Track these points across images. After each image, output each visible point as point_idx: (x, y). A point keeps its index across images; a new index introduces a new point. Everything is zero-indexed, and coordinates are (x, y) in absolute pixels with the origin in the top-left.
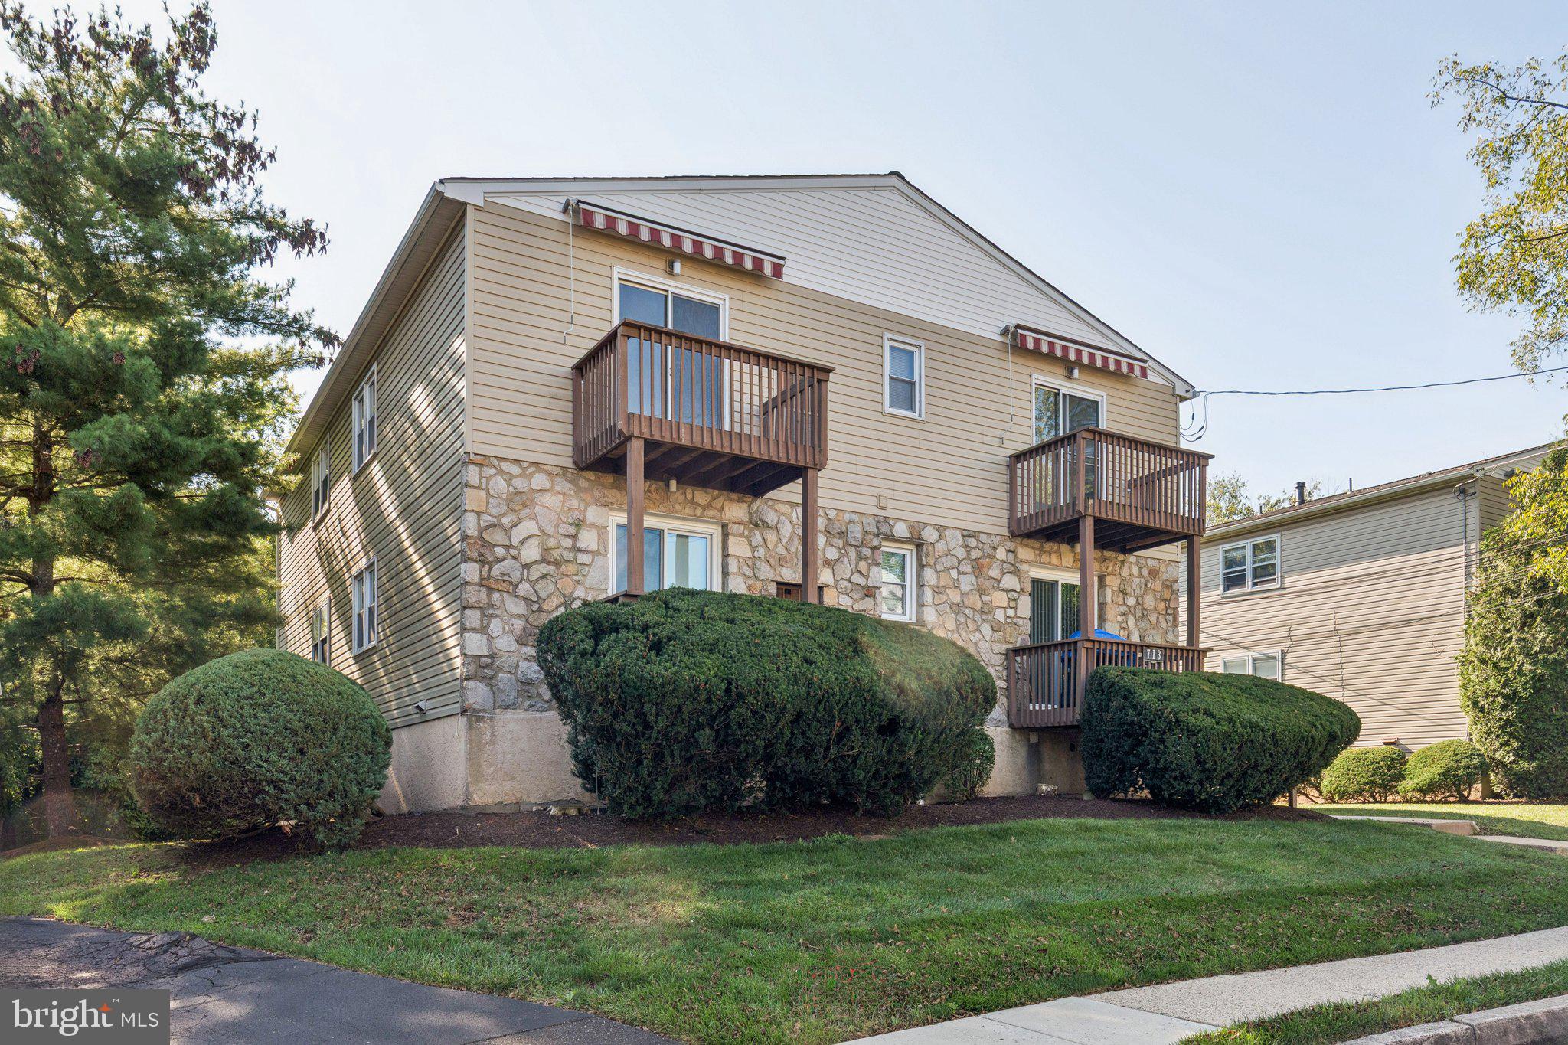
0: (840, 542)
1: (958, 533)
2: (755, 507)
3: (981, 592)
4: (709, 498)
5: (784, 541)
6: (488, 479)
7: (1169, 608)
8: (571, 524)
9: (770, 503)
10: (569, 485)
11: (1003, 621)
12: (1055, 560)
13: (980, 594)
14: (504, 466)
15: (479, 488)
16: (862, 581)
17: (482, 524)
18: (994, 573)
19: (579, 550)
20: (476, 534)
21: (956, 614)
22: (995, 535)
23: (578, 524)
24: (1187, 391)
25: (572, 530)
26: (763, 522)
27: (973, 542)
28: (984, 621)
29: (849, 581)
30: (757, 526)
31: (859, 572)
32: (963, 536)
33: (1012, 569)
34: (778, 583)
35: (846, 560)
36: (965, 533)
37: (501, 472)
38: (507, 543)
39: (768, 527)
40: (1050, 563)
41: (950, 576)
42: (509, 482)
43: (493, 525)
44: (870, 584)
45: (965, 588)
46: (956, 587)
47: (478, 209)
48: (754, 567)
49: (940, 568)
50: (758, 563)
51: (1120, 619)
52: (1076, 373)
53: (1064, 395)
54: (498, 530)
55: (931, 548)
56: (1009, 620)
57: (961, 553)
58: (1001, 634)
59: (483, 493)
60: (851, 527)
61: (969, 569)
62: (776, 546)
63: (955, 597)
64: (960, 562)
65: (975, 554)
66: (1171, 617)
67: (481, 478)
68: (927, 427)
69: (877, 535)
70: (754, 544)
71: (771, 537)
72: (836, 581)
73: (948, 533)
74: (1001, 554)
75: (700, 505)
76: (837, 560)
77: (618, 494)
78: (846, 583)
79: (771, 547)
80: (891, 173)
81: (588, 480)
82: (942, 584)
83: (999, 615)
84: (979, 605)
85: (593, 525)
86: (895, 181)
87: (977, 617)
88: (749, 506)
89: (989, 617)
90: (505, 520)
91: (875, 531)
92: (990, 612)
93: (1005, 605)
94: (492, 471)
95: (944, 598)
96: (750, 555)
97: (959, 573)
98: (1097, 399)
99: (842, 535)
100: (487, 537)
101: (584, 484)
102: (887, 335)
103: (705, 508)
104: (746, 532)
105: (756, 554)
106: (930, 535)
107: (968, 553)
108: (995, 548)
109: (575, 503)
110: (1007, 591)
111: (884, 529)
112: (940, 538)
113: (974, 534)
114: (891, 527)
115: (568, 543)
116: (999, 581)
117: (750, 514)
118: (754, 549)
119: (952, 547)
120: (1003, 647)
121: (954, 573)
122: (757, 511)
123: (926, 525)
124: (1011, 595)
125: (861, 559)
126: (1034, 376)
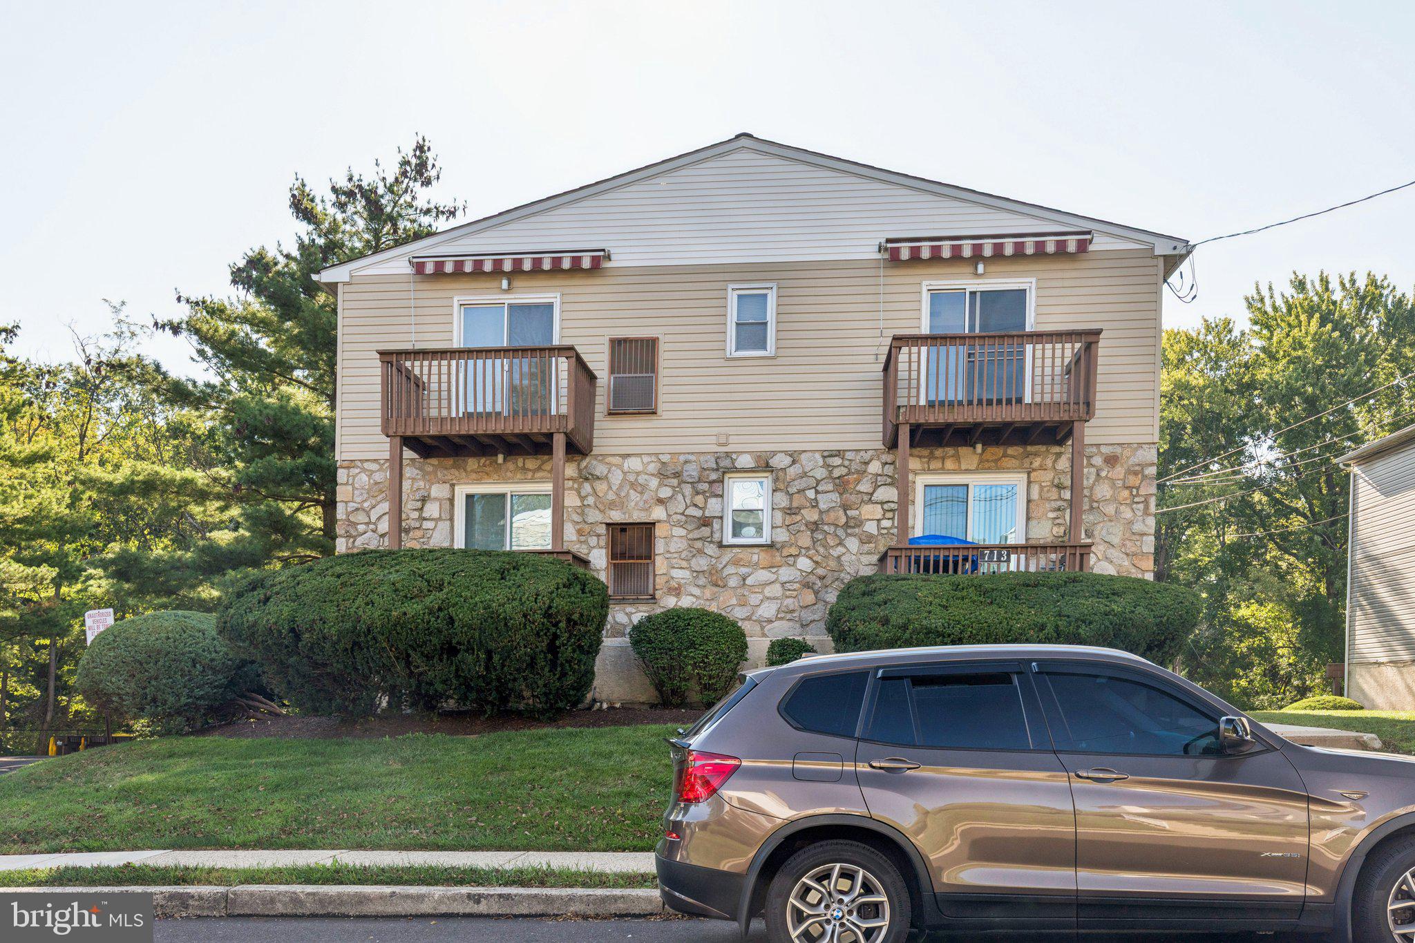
0: (675, 482)
1: (818, 456)
2: (584, 464)
3: (845, 508)
4: (539, 462)
5: (614, 488)
6: (354, 477)
7: (1138, 495)
8: (418, 501)
9: (600, 458)
10: (417, 471)
11: (876, 533)
12: (949, 464)
13: (845, 511)
14: (366, 465)
15: (347, 484)
16: (698, 513)
17: (349, 509)
18: (865, 487)
19: (425, 519)
20: (344, 517)
21: (813, 531)
22: (866, 451)
23: (424, 500)
24: (1175, 248)
25: (419, 504)
26: (592, 475)
27: (837, 461)
28: (848, 535)
29: (683, 514)
30: (587, 479)
31: (696, 505)
32: (824, 457)
33: (889, 480)
34: (608, 525)
35: (680, 497)
36: (826, 454)
37: (364, 470)
38: (367, 520)
39: (598, 478)
40: (943, 468)
41: (806, 497)
42: (369, 476)
43: (357, 509)
44: (707, 514)
45: (823, 506)
46: (813, 507)
47: (345, 284)
48: (582, 514)
49: (792, 490)
50: (587, 510)
51: (1051, 515)
52: (981, 268)
53: (973, 294)
54: (360, 512)
55: (781, 473)
56: (884, 531)
57: (820, 473)
58: (872, 545)
59: (350, 488)
60: (687, 467)
61: (830, 487)
62: (606, 494)
63: (812, 516)
64: (818, 482)
65: (836, 473)
66: (1141, 506)
67: (348, 476)
68: (779, 361)
69: (717, 470)
70: (583, 494)
71: (601, 487)
72: (669, 516)
73: (803, 456)
74: (874, 467)
75: (530, 470)
76: (670, 498)
77: (457, 473)
78: (679, 517)
79: (601, 495)
80: (738, 137)
81: (433, 465)
82: (795, 504)
83: (871, 528)
84: (843, 520)
85: (436, 499)
86: (744, 142)
87: (840, 532)
88: (579, 464)
89: (857, 530)
90: (366, 505)
91: (714, 466)
92: (859, 526)
93: (879, 516)
94: (357, 471)
95: (798, 518)
96: (579, 504)
97: (817, 492)
98: (1022, 287)
99: (677, 475)
100: (352, 519)
101: (430, 469)
102: (731, 286)
103: (534, 471)
104: (576, 486)
105: (585, 503)
106: (780, 461)
107: (831, 472)
108: (867, 463)
109: (422, 484)
110: (882, 503)
111: (725, 463)
112: (794, 462)
113: (839, 453)
114: (733, 461)
115: (415, 515)
116: (872, 494)
117: (580, 470)
118: (582, 498)
119: (807, 469)
120: (875, 558)
121: (811, 494)
122: (586, 467)
123: (774, 453)
124: (886, 507)
125: (698, 493)
126: (924, 283)
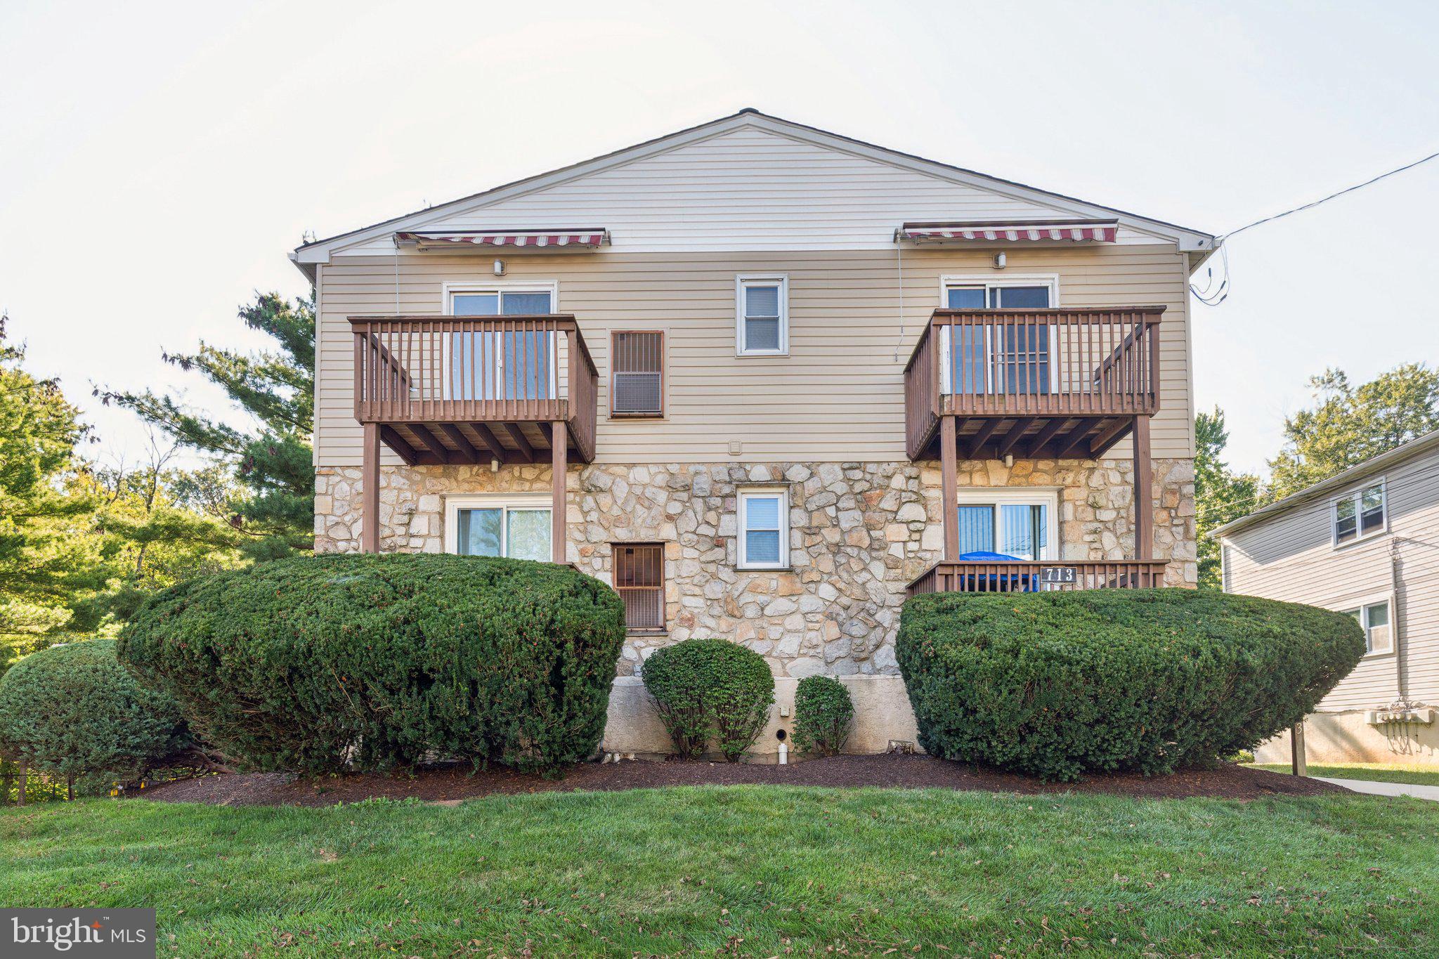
0: (684, 496)
1: (837, 468)
2: (586, 474)
3: (869, 528)
4: (537, 472)
5: (619, 503)
6: (334, 486)
7: (1177, 517)
8: (405, 514)
9: (603, 467)
10: (403, 481)
11: (902, 557)
12: (978, 479)
13: (868, 531)
14: (348, 472)
15: (326, 494)
16: (711, 532)
17: (329, 524)
18: (888, 503)
19: (412, 536)
20: (323, 532)
21: (835, 554)
22: (889, 463)
23: (411, 513)
24: (1201, 244)
25: (405, 519)
26: (595, 487)
27: (857, 474)
28: (873, 559)
29: (694, 532)
30: (589, 491)
31: (708, 523)
32: (844, 470)
33: (914, 497)
34: (613, 544)
35: (691, 513)
36: (846, 466)
37: (345, 478)
38: (348, 536)
39: (602, 491)
40: (971, 484)
41: (826, 515)
42: (351, 486)
43: (337, 523)
44: (721, 533)
45: (845, 525)
46: (834, 526)
47: (324, 265)
48: (585, 532)
49: (811, 507)
50: (590, 527)
51: (1088, 538)
52: (1003, 260)
53: (993, 290)
54: (341, 527)
55: (798, 488)
56: (911, 555)
57: (841, 488)
58: (899, 571)
59: (329, 499)
60: (697, 479)
61: (852, 504)
62: (610, 509)
63: (833, 536)
64: (839, 498)
65: (858, 488)
66: (1181, 529)
67: (328, 485)
68: (793, 361)
69: (730, 483)
70: (585, 509)
71: (605, 500)
72: (679, 534)
73: (822, 468)
74: (898, 482)
75: (528, 480)
76: (680, 514)
77: (447, 482)
78: (690, 536)
79: (605, 510)
80: (743, 112)
81: (421, 473)
82: (815, 523)
83: (897, 550)
84: (867, 542)
85: (424, 512)
86: (749, 118)
87: (864, 555)
88: (580, 475)
89: (882, 553)
90: (347, 518)
91: (727, 479)
92: (884, 549)
93: (905, 538)
94: (338, 479)
95: (819, 538)
96: (582, 520)
97: (838, 509)
98: (1044, 284)
99: (687, 488)
100: (331, 535)
101: (418, 478)
102: (740, 276)
103: (532, 482)
104: (578, 499)
105: (588, 519)
106: (798, 474)
107: (851, 486)
108: (889, 477)
109: (408, 495)
110: (908, 523)
111: (740, 475)
112: (812, 475)
113: (859, 466)
114: (747, 473)
115: (402, 531)
116: (896, 512)
117: (582, 482)
118: (585, 514)
119: (826, 483)
120: (902, 586)
121: (831, 511)
122: (588, 478)
123: (791, 464)
124: (912, 527)
125: (710, 509)
126: (943, 277)
